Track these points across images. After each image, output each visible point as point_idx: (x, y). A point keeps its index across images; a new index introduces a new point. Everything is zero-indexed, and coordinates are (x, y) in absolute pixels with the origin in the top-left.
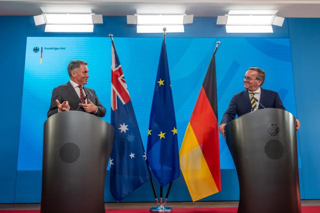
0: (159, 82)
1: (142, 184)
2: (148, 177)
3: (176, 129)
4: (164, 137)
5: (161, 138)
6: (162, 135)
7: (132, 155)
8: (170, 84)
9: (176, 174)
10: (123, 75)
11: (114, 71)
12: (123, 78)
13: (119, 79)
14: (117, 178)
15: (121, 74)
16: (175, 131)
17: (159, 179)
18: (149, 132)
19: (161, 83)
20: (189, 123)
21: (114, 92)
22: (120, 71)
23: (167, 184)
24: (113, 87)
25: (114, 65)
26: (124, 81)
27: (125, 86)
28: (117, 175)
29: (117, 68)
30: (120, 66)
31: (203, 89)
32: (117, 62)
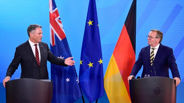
0: (88, 23)
1: (75, 101)
2: (80, 95)
3: (102, 60)
4: (92, 66)
5: (90, 67)
6: (91, 65)
7: (68, 80)
8: (98, 24)
9: (102, 93)
10: (59, 17)
11: (51, 13)
12: (60, 19)
13: (56, 19)
14: (57, 97)
15: (58, 15)
16: (101, 62)
17: (88, 97)
18: (81, 62)
19: (90, 23)
20: (112, 55)
21: (52, 31)
22: (56, 12)
23: (94, 101)
24: (51, 27)
25: (51, 8)
26: (60, 22)
27: (61, 25)
28: (57, 94)
29: (55, 10)
30: (56, 9)
31: (125, 26)
32: (54, 6)
